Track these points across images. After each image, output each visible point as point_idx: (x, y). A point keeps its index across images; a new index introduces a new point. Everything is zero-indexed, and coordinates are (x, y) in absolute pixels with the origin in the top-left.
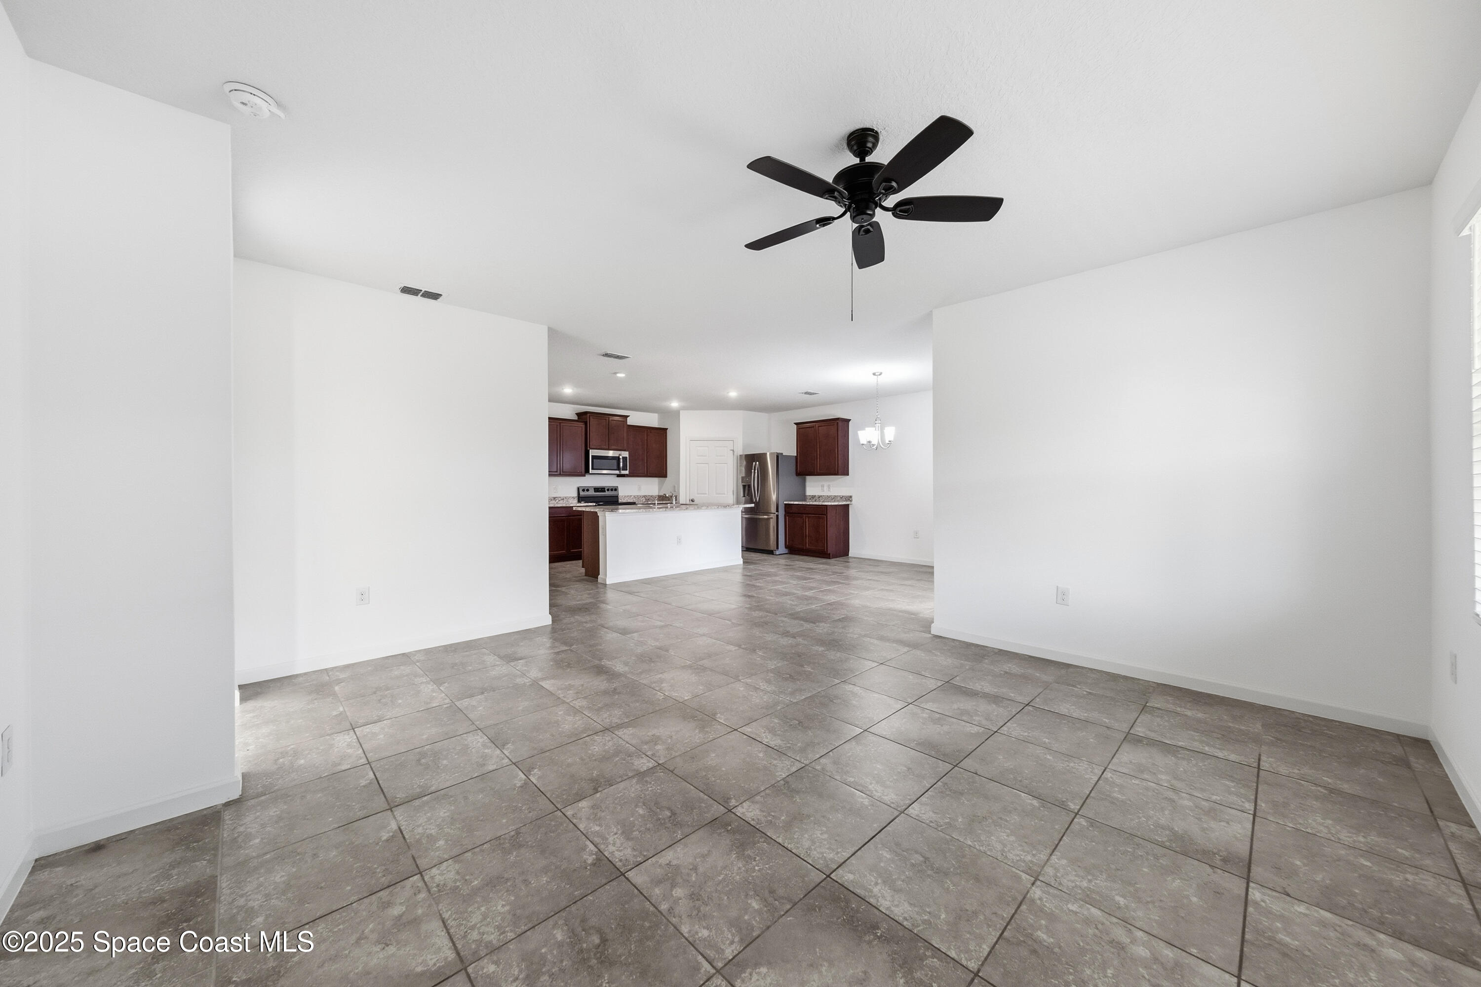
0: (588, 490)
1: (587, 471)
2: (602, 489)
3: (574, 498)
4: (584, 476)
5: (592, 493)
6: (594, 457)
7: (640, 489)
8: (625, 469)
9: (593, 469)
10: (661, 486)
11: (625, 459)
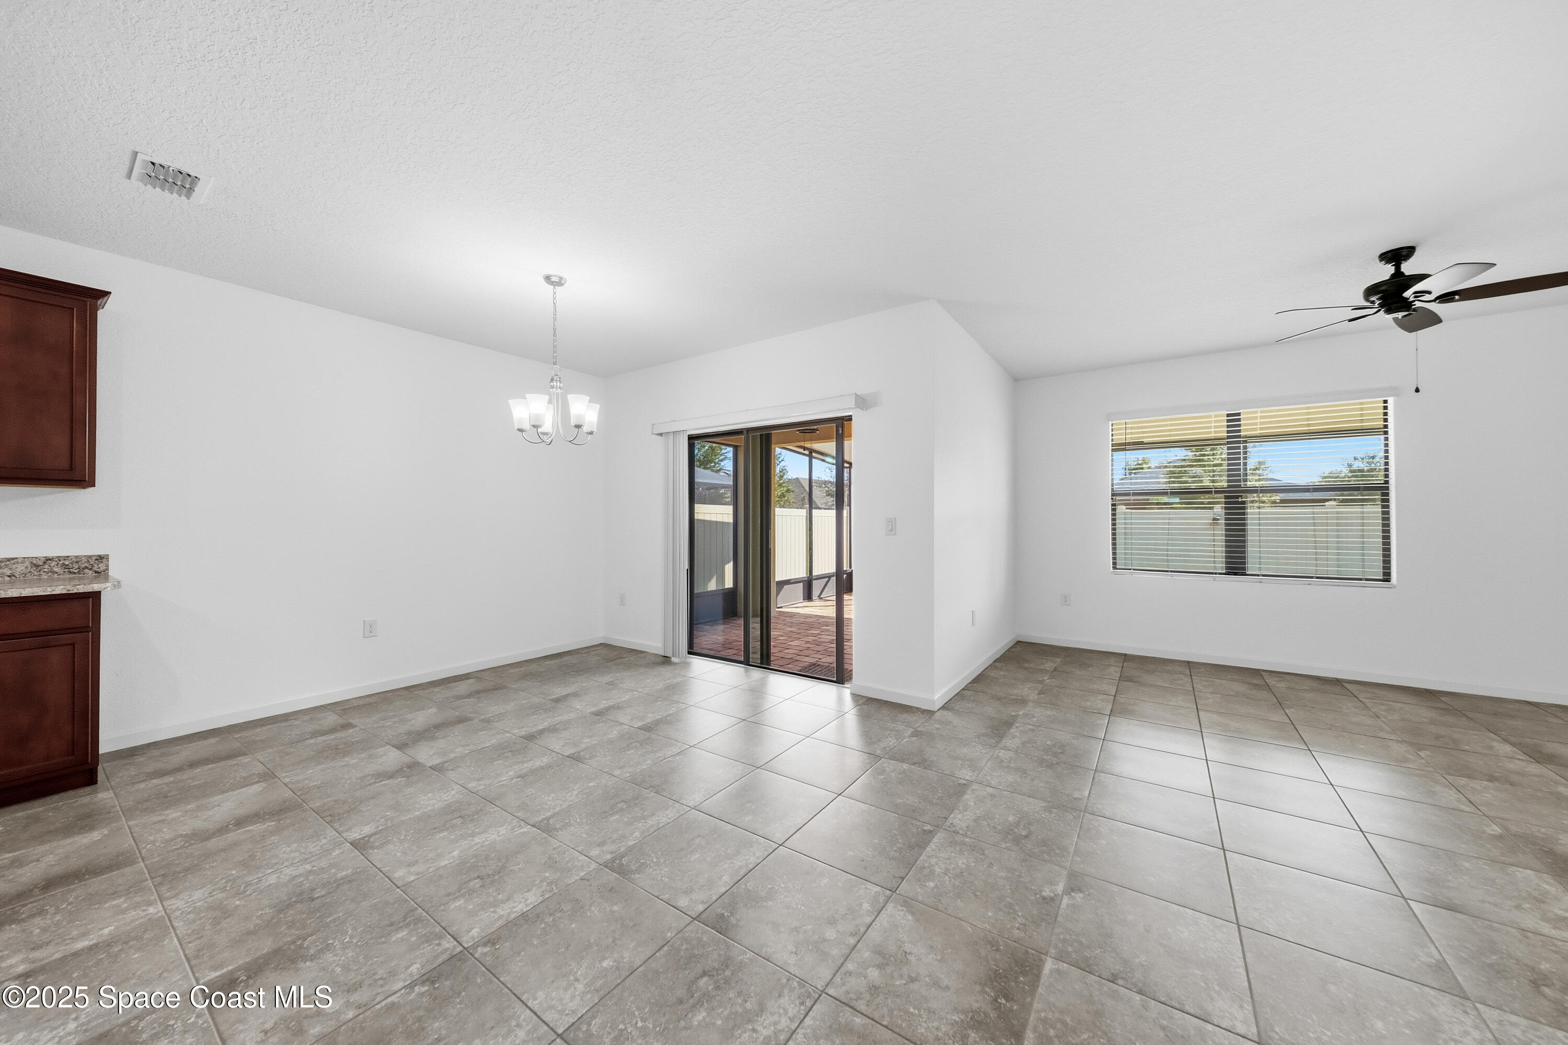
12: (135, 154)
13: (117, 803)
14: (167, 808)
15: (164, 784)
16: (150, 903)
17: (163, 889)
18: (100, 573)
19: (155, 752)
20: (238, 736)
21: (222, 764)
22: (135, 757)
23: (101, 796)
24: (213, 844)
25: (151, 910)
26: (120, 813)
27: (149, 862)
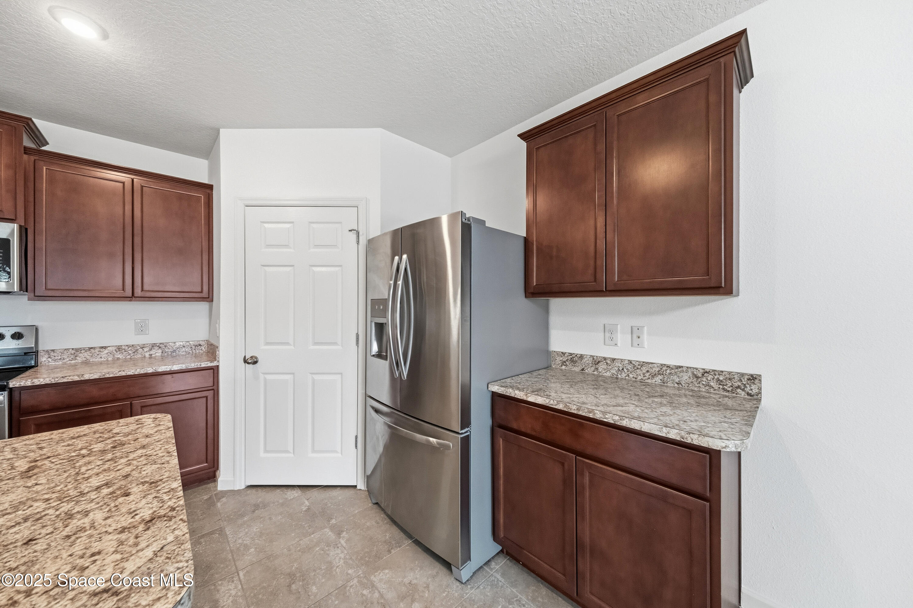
18: (753, 396)
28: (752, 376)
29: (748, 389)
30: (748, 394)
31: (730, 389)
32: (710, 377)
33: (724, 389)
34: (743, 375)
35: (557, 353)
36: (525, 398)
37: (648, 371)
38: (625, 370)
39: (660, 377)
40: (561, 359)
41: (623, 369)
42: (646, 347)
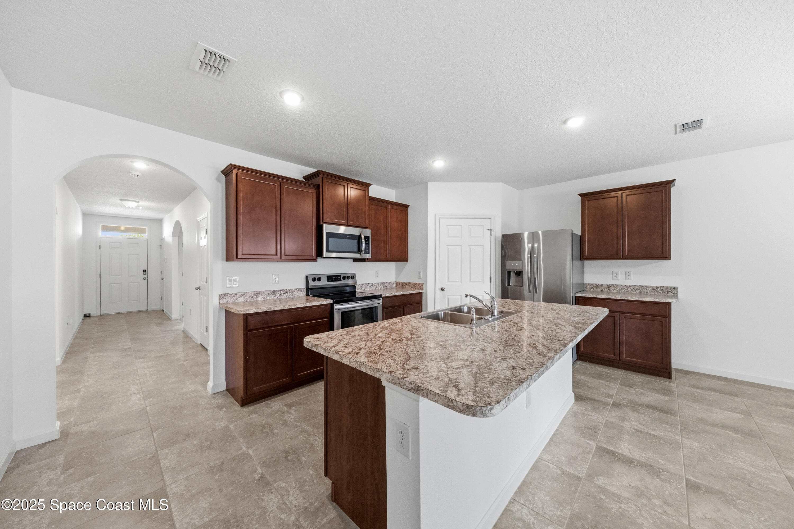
0: (319, 279)
1: (319, 254)
2: (336, 278)
3: (301, 290)
4: (315, 260)
5: (324, 282)
6: (330, 235)
7: (377, 275)
8: (367, 252)
9: (328, 251)
10: (398, 273)
11: (367, 238)
12: (676, 126)
13: (676, 391)
14: (694, 402)
15: (696, 392)
16: (677, 435)
17: (683, 433)
18: (675, 294)
19: (696, 377)
20: (738, 386)
21: (724, 395)
22: (687, 375)
23: (672, 385)
24: (709, 428)
25: (677, 437)
26: (677, 395)
27: (681, 419)
28: (674, 287)
29: (673, 292)
30: (673, 294)
31: (667, 292)
32: (659, 289)
33: (664, 293)
34: (671, 287)
35: (589, 284)
36: (596, 297)
37: (633, 289)
38: (623, 289)
39: (639, 290)
40: (591, 286)
41: (622, 289)
42: (632, 279)
